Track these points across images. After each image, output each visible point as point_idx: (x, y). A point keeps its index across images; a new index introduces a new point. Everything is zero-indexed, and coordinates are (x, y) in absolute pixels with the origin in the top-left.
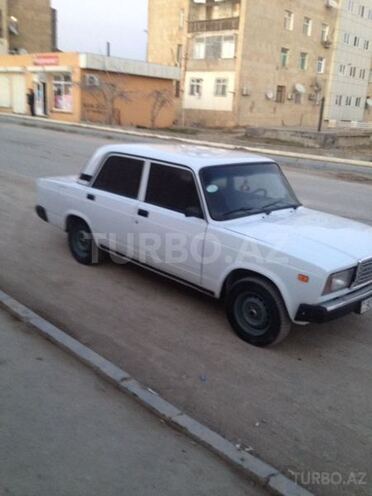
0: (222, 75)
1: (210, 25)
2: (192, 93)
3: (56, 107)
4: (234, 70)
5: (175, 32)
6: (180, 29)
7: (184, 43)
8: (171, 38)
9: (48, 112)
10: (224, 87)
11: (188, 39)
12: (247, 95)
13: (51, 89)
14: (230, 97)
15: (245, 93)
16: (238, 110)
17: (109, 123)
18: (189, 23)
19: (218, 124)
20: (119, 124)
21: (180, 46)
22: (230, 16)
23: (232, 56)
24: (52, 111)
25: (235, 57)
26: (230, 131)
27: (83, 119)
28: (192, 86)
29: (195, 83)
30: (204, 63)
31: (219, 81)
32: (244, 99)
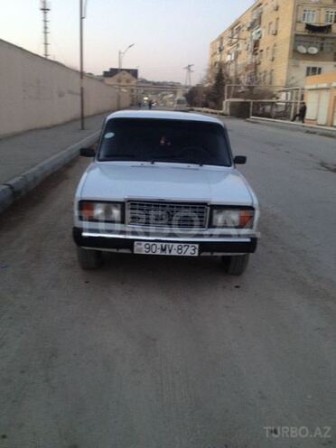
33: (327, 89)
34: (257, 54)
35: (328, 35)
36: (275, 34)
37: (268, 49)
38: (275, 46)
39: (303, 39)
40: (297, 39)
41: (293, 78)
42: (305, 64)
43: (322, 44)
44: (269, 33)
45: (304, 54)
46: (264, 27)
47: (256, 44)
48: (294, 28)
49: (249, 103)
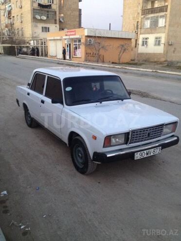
0: (158, 35)
1: (153, 10)
2: (143, 45)
3: (74, 55)
4: (164, 32)
5: (135, 16)
6: (138, 14)
7: (140, 20)
8: (134, 18)
9: (71, 58)
10: (159, 41)
11: (142, 18)
12: (171, 45)
13: (73, 47)
14: (162, 46)
15: (170, 44)
16: (166, 52)
17: (97, 62)
18: (142, 10)
19: (156, 60)
20: (103, 62)
21: (138, 22)
22: (163, 5)
23: (163, 25)
24: (73, 57)
25: (165, 26)
26: (161, 63)
27: (86, 60)
28: (143, 42)
29: (145, 40)
30: (149, 30)
31: (156, 38)
32: (170, 47)
33: (60, 40)
34: (11, 18)
35: (50, 10)
36: (21, 8)
37: (17, 16)
38: (22, 14)
39: (37, 11)
40: (34, 11)
41: (35, 33)
42: (41, 25)
43: (48, 15)
44: (17, 7)
45: (39, 20)
46: (13, 3)
47: (10, 13)
48: (32, 5)
49: (14, 47)
